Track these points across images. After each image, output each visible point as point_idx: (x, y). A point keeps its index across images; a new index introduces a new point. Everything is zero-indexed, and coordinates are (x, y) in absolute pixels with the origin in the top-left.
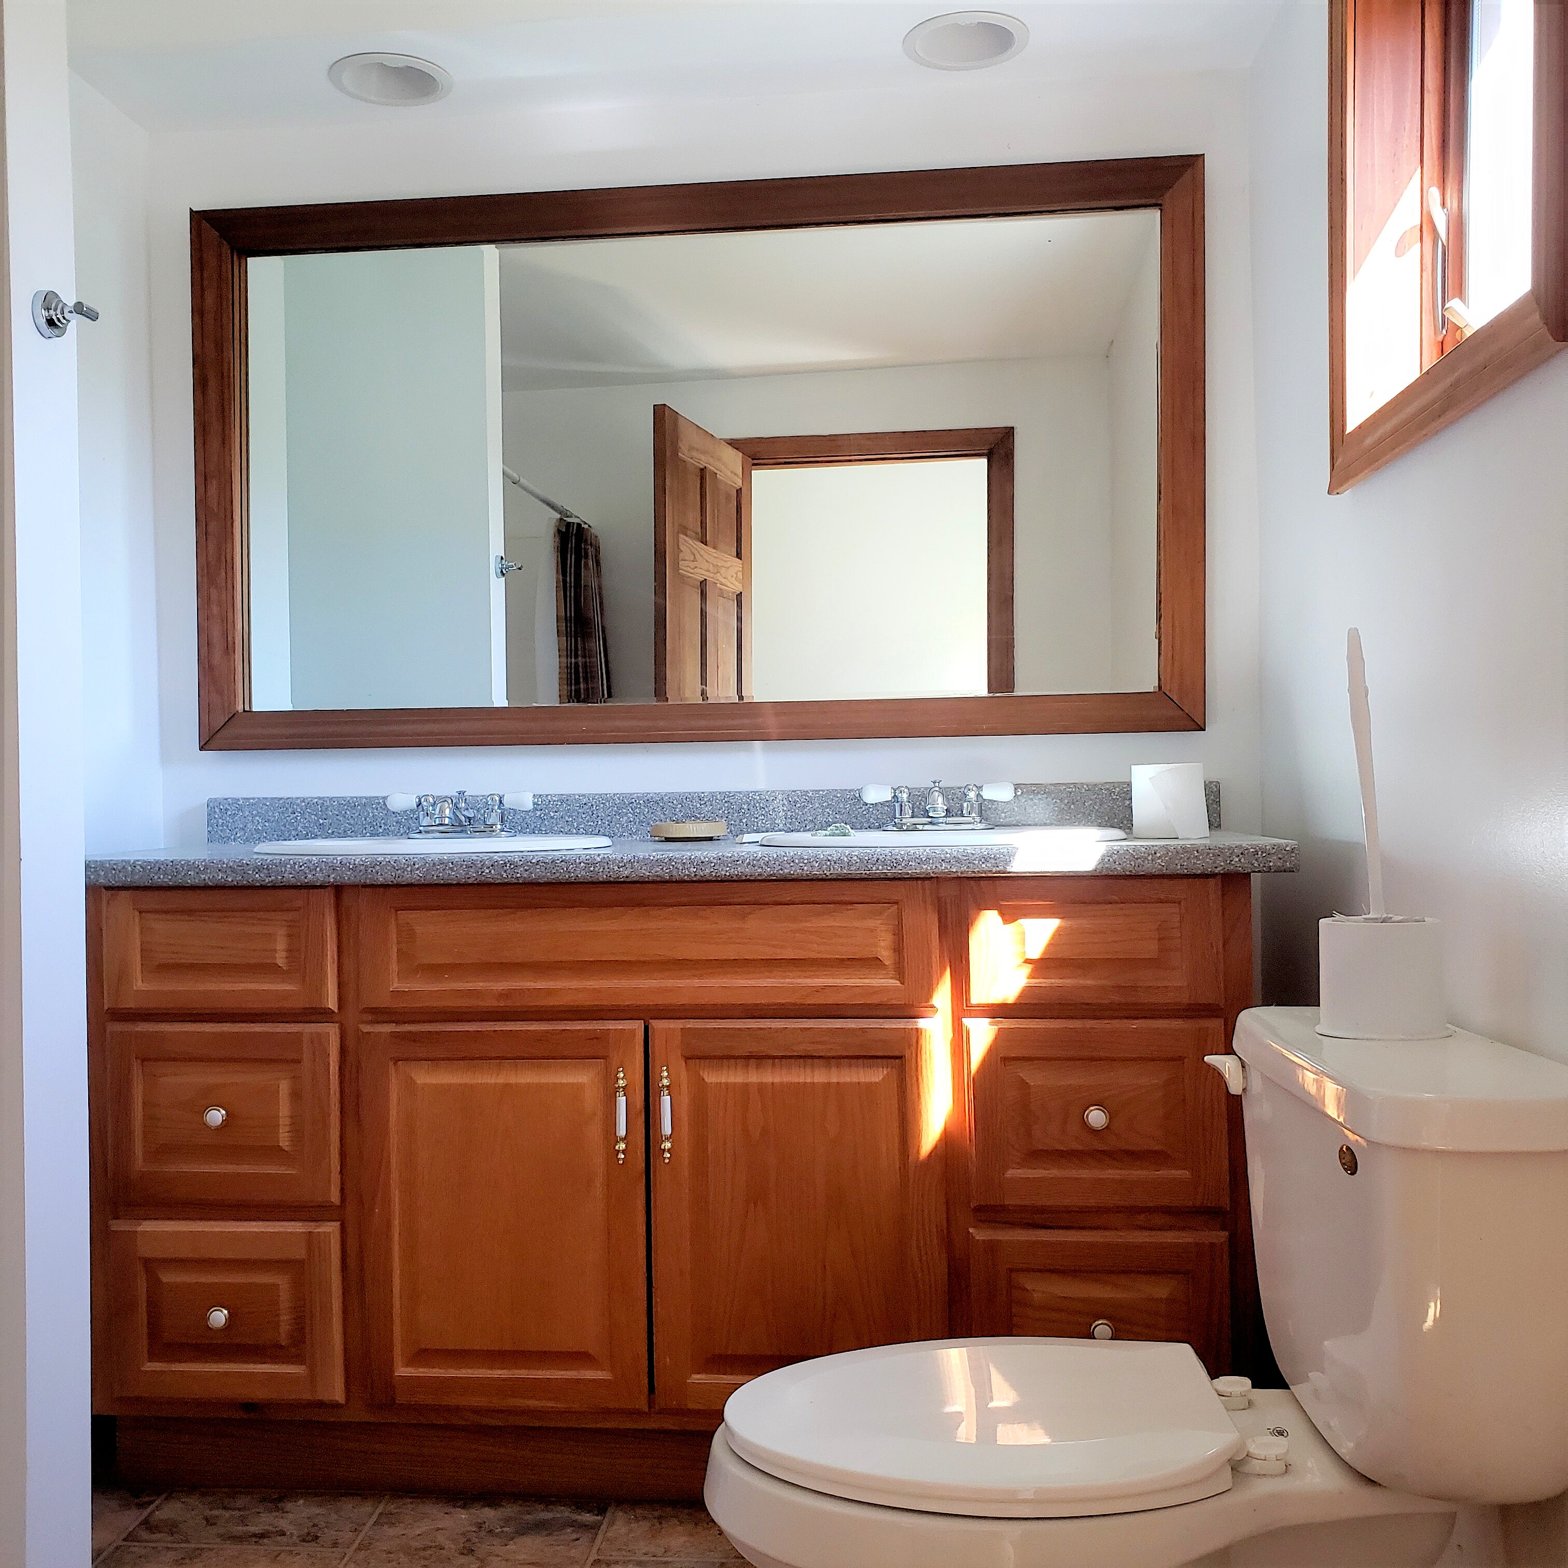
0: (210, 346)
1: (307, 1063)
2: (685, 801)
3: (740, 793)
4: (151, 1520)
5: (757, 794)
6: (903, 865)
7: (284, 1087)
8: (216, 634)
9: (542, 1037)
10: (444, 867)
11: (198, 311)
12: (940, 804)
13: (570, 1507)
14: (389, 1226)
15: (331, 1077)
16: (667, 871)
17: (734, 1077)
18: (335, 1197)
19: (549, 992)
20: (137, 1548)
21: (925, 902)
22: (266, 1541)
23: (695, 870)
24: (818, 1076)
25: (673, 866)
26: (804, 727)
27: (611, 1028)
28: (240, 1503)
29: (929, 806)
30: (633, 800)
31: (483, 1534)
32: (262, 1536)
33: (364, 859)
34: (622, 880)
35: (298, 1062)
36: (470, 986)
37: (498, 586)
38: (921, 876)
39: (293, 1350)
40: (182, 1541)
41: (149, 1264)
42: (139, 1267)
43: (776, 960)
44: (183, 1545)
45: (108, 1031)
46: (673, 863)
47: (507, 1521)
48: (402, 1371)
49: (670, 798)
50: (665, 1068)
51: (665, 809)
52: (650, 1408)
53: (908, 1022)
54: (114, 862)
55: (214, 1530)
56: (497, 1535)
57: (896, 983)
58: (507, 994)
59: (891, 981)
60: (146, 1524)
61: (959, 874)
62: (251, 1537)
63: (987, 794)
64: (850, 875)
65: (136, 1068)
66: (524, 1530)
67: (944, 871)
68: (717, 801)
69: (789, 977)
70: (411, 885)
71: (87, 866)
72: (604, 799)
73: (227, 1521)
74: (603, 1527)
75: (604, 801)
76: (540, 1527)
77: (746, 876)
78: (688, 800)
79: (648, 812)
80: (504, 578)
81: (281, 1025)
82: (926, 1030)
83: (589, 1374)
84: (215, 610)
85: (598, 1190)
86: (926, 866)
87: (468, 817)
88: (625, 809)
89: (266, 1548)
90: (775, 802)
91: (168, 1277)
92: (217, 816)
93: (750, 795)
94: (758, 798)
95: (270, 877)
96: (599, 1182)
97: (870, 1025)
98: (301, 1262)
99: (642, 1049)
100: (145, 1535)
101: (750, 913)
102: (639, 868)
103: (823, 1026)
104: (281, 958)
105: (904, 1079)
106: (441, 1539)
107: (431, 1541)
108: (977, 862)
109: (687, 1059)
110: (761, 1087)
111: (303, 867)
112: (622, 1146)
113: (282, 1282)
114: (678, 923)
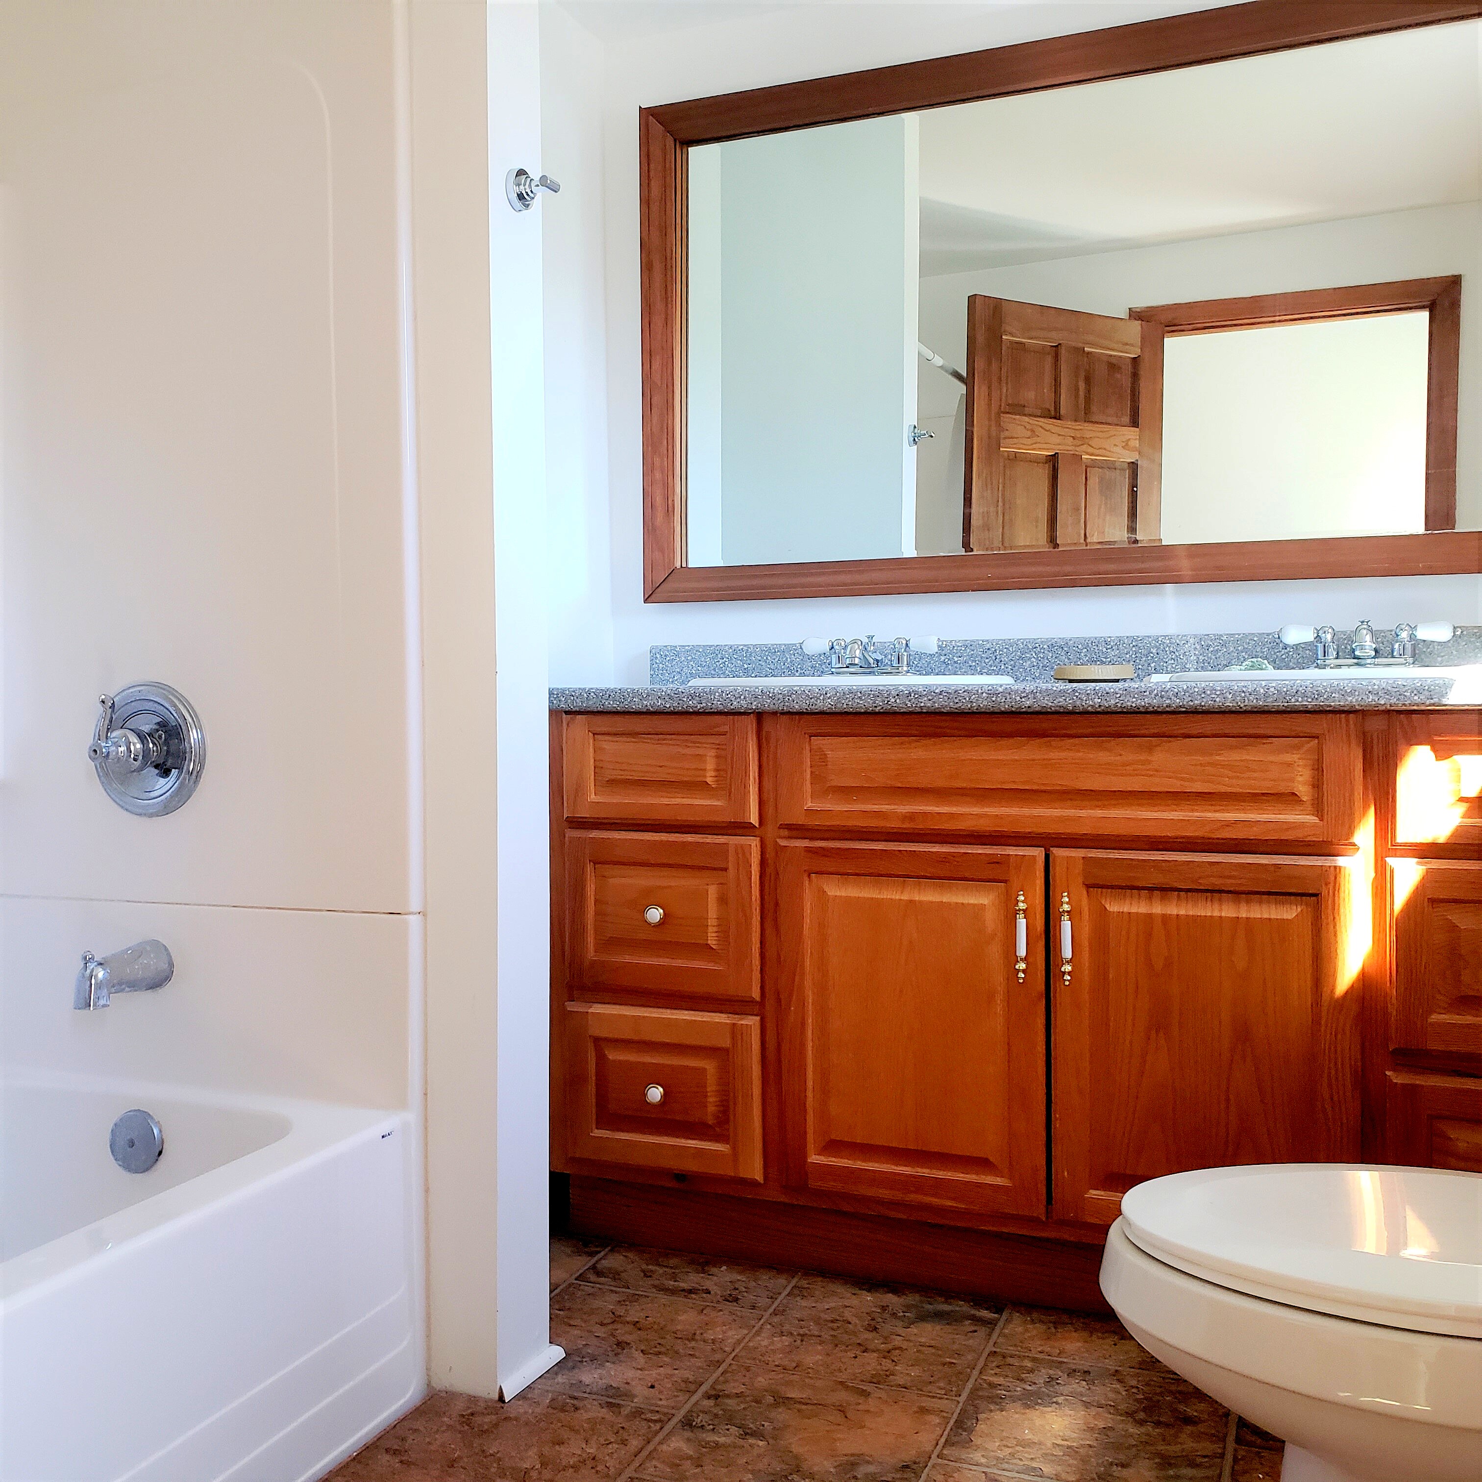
0: (655, 234)
1: (732, 871)
2: (1090, 645)
3: (1149, 637)
4: (598, 1266)
5: (1167, 638)
6: (1325, 697)
7: (713, 892)
8: (659, 500)
9: (944, 859)
10: (853, 696)
11: (645, 201)
12: (1368, 643)
13: (969, 1303)
14: (803, 1024)
15: (752, 885)
16: (1070, 701)
17: (1138, 907)
18: (756, 994)
19: (952, 816)
20: (587, 1288)
21: (1349, 736)
22: (693, 1296)
23: (1100, 700)
24: (1227, 911)
25: (1077, 697)
26: (1218, 568)
27: (1011, 853)
28: (673, 1262)
29: (1356, 644)
30: (1037, 645)
31: (886, 1315)
32: (690, 1291)
33: (781, 688)
34: (1024, 710)
35: (726, 869)
36: (876, 808)
37: (910, 454)
38: (1346, 709)
39: (718, 1129)
40: (624, 1287)
41: (598, 1041)
42: (591, 1046)
43: (1185, 792)
44: (624, 1290)
45: (567, 836)
46: (1077, 694)
47: (908, 1308)
48: (814, 1158)
49: (1075, 643)
50: (1066, 894)
51: (1069, 654)
52: (1047, 1218)
53: (1326, 860)
54: (572, 690)
55: (650, 1282)
56: (899, 1318)
57: (1314, 820)
58: (912, 817)
59: (1308, 817)
60: (594, 1268)
61: (1388, 707)
62: (682, 1291)
63: (1422, 633)
64: (1266, 708)
65: (589, 868)
66: (923, 1317)
67: (1370, 703)
68: (1125, 645)
69: (1197, 811)
70: (822, 713)
71: (551, 693)
72: (1009, 644)
73: (661, 1276)
74: (1001, 1324)
75: (1007, 646)
76: (939, 1316)
77: (1153, 708)
78: (1094, 644)
79: (1052, 657)
80: (916, 447)
81: (710, 836)
82: (1345, 868)
83: (989, 1179)
84: (658, 475)
85: (999, 1007)
86: (1351, 698)
87: (877, 660)
88: (1028, 654)
89: (694, 1301)
90: (1187, 646)
91: (613, 1055)
92: (658, 661)
93: (1160, 639)
94: (1168, 642)
95: (701, 704)
96: (999, 999)
97: (1284, 861)
98: (727, 1050)
99: (1043, 874)
100: (593, 1278)
101: (1159, 745)
102: (1042, 698)
103: (1232, 861)
104: (711, 777)
105: (1320, 917)
106: (848, 1314)
107: (839, 1315)
108: (1409, 694)
109: (1088, 886)
110: (1165, 918)
111: (729, 695)
112: (1022, 966)
113: (710, 1066)
114: (1080, 754)
